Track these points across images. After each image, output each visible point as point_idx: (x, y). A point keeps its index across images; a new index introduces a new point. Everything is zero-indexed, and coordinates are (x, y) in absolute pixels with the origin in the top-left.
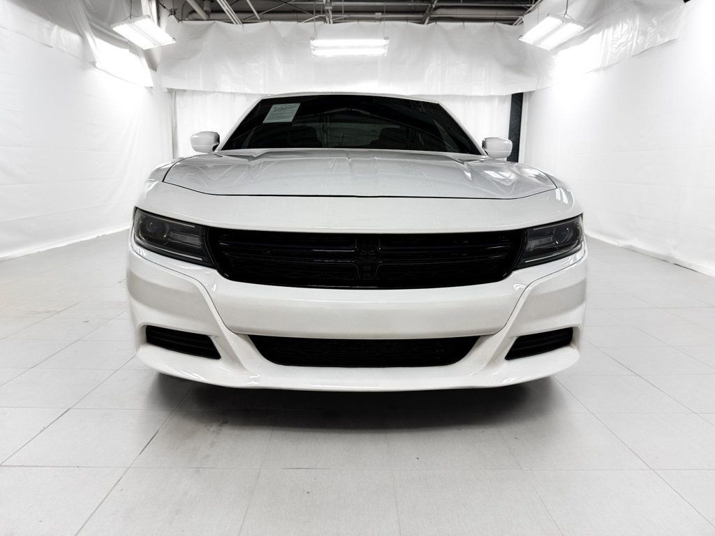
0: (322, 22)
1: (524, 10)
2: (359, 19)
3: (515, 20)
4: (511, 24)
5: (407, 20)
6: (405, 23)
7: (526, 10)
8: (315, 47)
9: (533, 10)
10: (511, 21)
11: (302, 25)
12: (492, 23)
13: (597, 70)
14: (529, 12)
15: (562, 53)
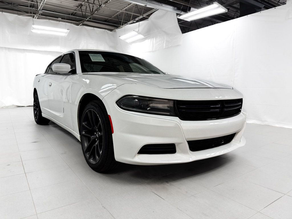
0: (31, 18)
1: (117, 27)
2: (49, 19)
3: (113, 30)
4: (111, 31)
5: (71, 23)
6: (70, 24)
7: (118, 27)
8: (33, 28)
9: (121, 28)
10: (111, 30)
11: (21, 17)
12: (104, 30)
13: (150, 52)
14: (120, 28)
15: (133, 44)
